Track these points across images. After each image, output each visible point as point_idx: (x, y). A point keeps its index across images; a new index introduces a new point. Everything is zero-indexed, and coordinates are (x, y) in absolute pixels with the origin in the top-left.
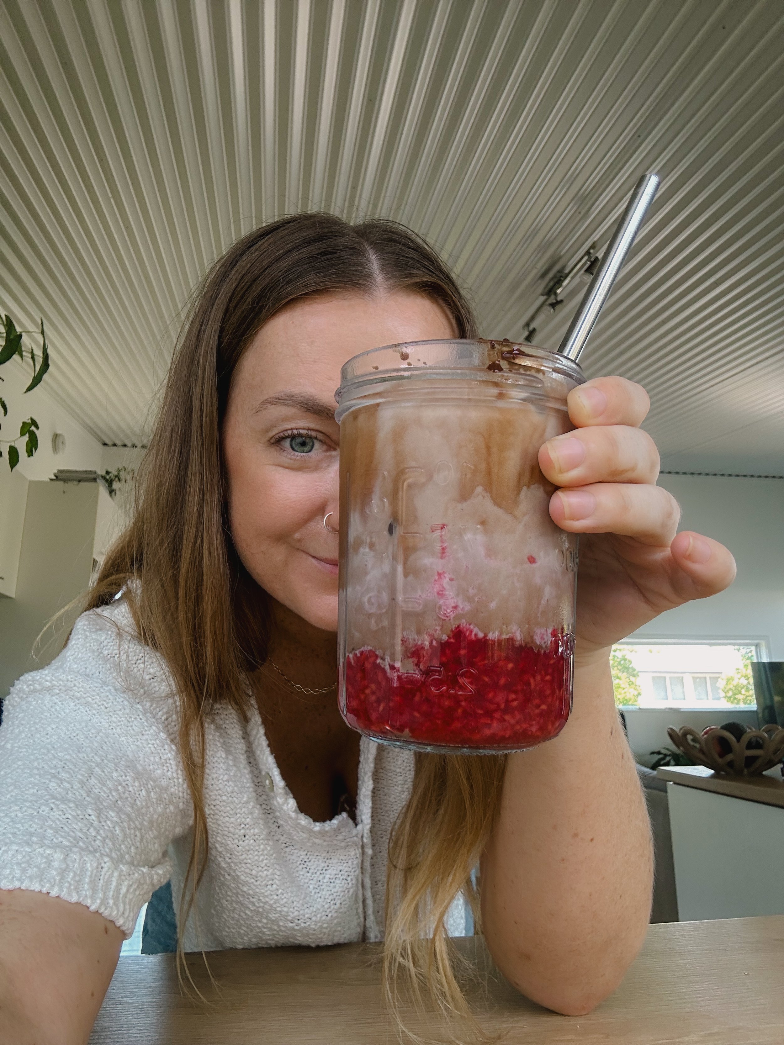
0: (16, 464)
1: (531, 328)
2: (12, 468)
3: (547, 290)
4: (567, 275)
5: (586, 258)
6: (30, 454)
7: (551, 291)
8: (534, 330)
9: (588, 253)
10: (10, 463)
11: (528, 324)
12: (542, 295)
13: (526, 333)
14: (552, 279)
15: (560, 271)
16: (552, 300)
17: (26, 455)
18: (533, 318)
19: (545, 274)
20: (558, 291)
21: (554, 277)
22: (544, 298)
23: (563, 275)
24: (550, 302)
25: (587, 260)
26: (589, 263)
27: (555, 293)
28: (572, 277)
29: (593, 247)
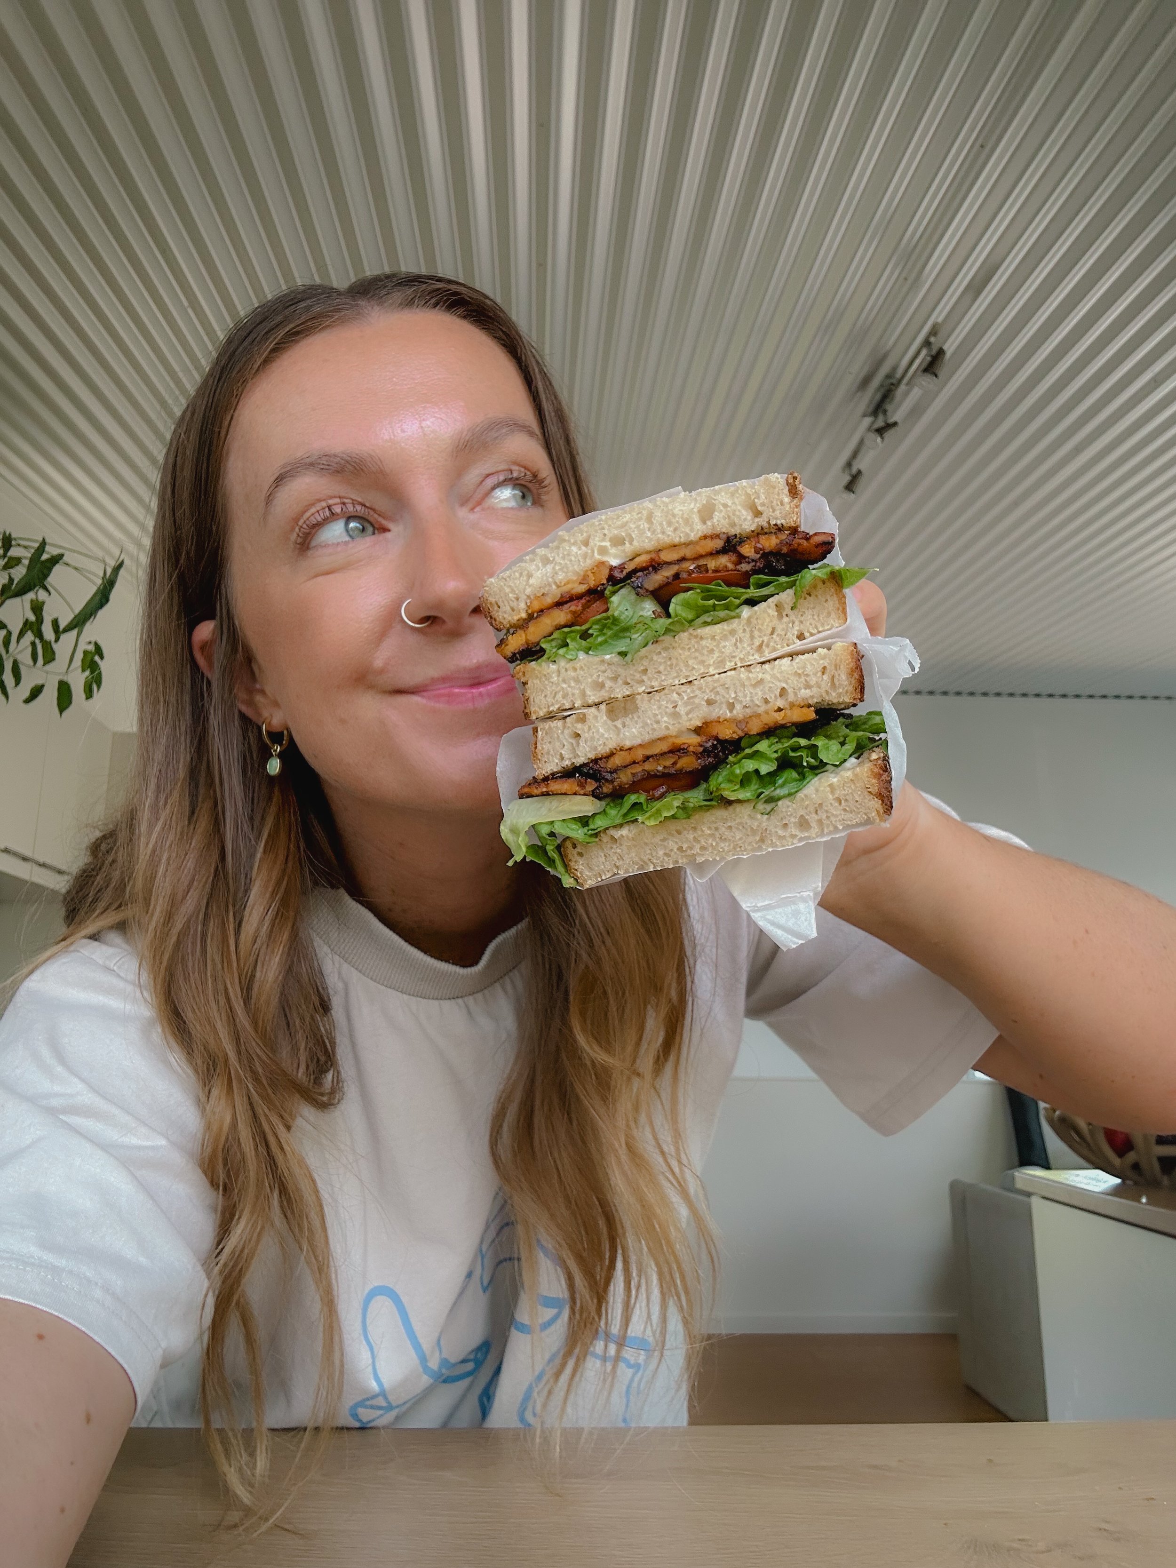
0: (67, 707)
1: (854, 470)
2: (61, 712)
3: (871, 409)
4: (900, 381)
5: (924, 352)
6: (89, 694)
7: (879, 408)
8: (859, 472)
9: (927, 343)
10: (59, 705)
11: (849, 465)
12: (864, 415)
13: (847, 478)
14: (878, 390)
15: (888, 376)
16: (880, 423)
17: (84, 696)
18: (855, 454)
19: (866, 381)
20: (889, 407)
21: (882, 385)
22: (868, 420)
23: (894, 381)
24: (876, 426)
25: (926, 355)
26: (929, 359)
27: (885, 412)
28: (907, 384)
29: (934, 332)
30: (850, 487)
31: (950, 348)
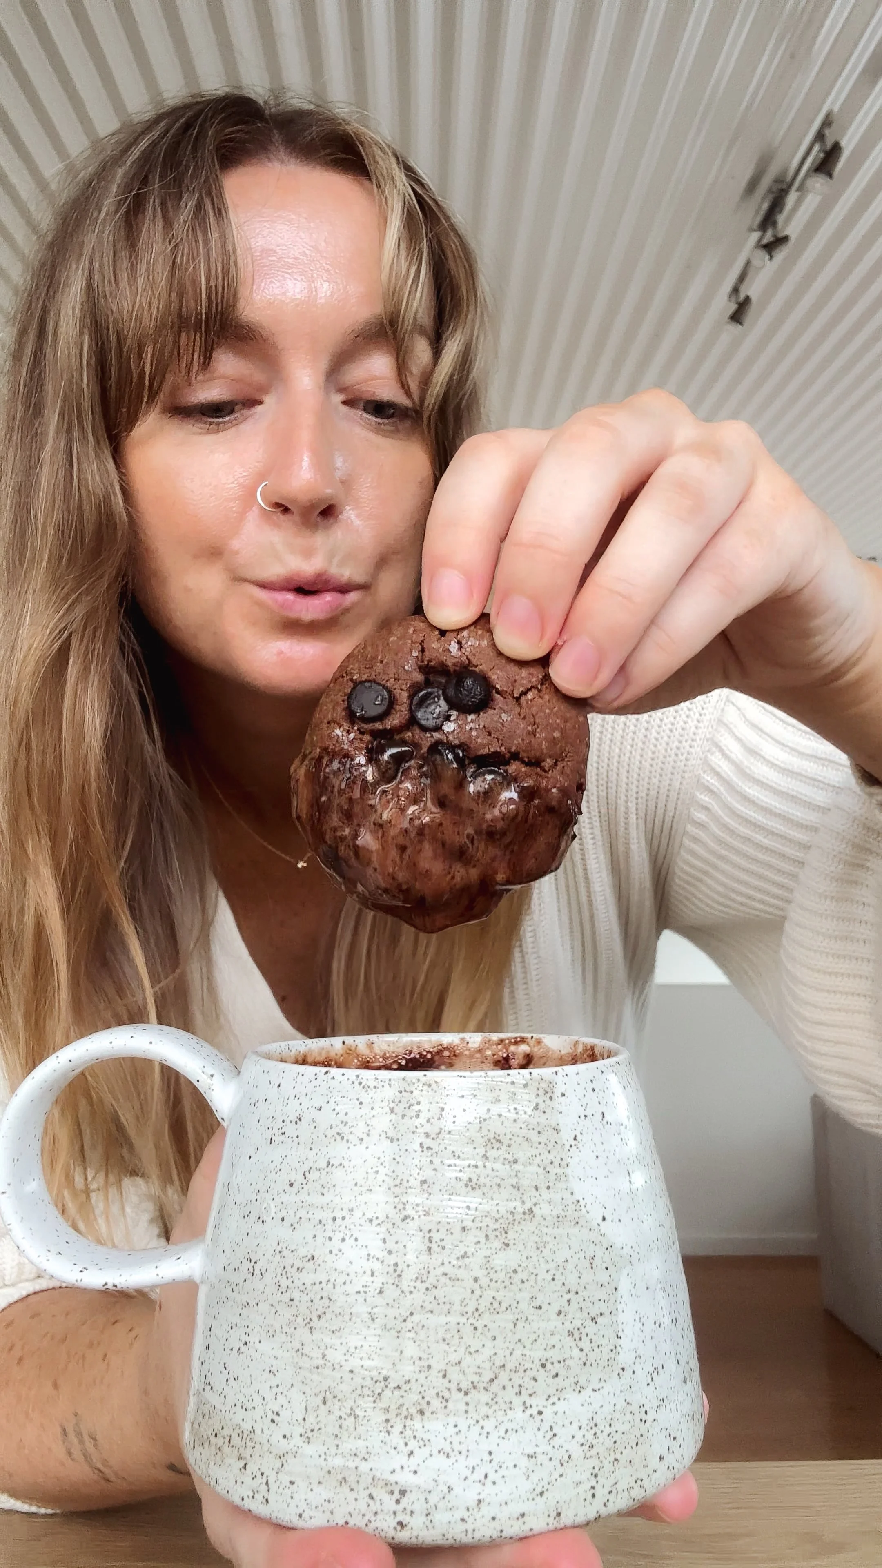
1: (742, 297)
3: (759, 219)
5: (817, 148)
7: (768, 221)
8: (748, 299)
9: (820, 136)
11: (736, 290)
12: (751, 230)
13: (733, 307)
14: (766, 196)
15: (778, 181)
16: (768, 237)
18: (742, 278)
19: (752, 186)
20: (781, 219)
21: (770, 191)
22: (756, 235)
23: (784, 186)
24: (765, 241)
25: (819, 151)
26: (822, 155)
27: (774, 224)
28: (798, 190)
29: (827, 122)
30: (737, 317)
31: (849, 144)
